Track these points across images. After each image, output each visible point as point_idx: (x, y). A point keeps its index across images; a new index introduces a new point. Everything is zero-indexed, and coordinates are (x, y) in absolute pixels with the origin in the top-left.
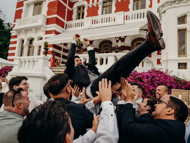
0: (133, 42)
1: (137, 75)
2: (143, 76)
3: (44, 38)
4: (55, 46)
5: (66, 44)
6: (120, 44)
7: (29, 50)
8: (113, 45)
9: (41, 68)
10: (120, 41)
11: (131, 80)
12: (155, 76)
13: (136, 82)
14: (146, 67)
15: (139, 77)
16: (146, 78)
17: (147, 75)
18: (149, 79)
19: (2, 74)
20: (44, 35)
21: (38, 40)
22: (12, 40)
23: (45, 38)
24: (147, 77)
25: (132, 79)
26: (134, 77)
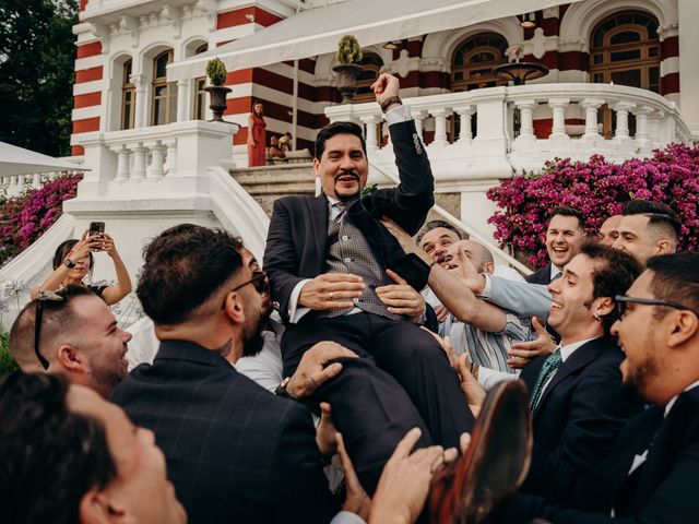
0: (597, 34)
1: (606, 176)
2: (631, 180)
3: (212, 46)
4: (260, 76)
5: (308, 65)
6: (540, 46)
7: (157, 102)
8: (511, 52)
9: (193, 173)
10: (539, 31)
11: (579, 199)
12: (686, 176)
13: (599, 205)
14: (647, 136)
15: (612, 181)
16: (645, 184)
17: (650, 173)
18: (657, 188)
19: (46, 210)
20: (211, 31)
21: (187, 56)
22: (81, 64)
23: (219, 45)
24: (647, 180)
25: (582, 194)
26: (590, 183)
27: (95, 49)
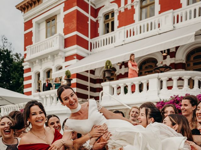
0: (188, 57)
3: (63, 67)
4: (79, 76)
5: (92, 72)
6: (169, 61)
8: (159, 65)
10: (168, 56)
20: (63, 62)
21: (56, 71)
23: (66, 67)
27: (29, 70)
